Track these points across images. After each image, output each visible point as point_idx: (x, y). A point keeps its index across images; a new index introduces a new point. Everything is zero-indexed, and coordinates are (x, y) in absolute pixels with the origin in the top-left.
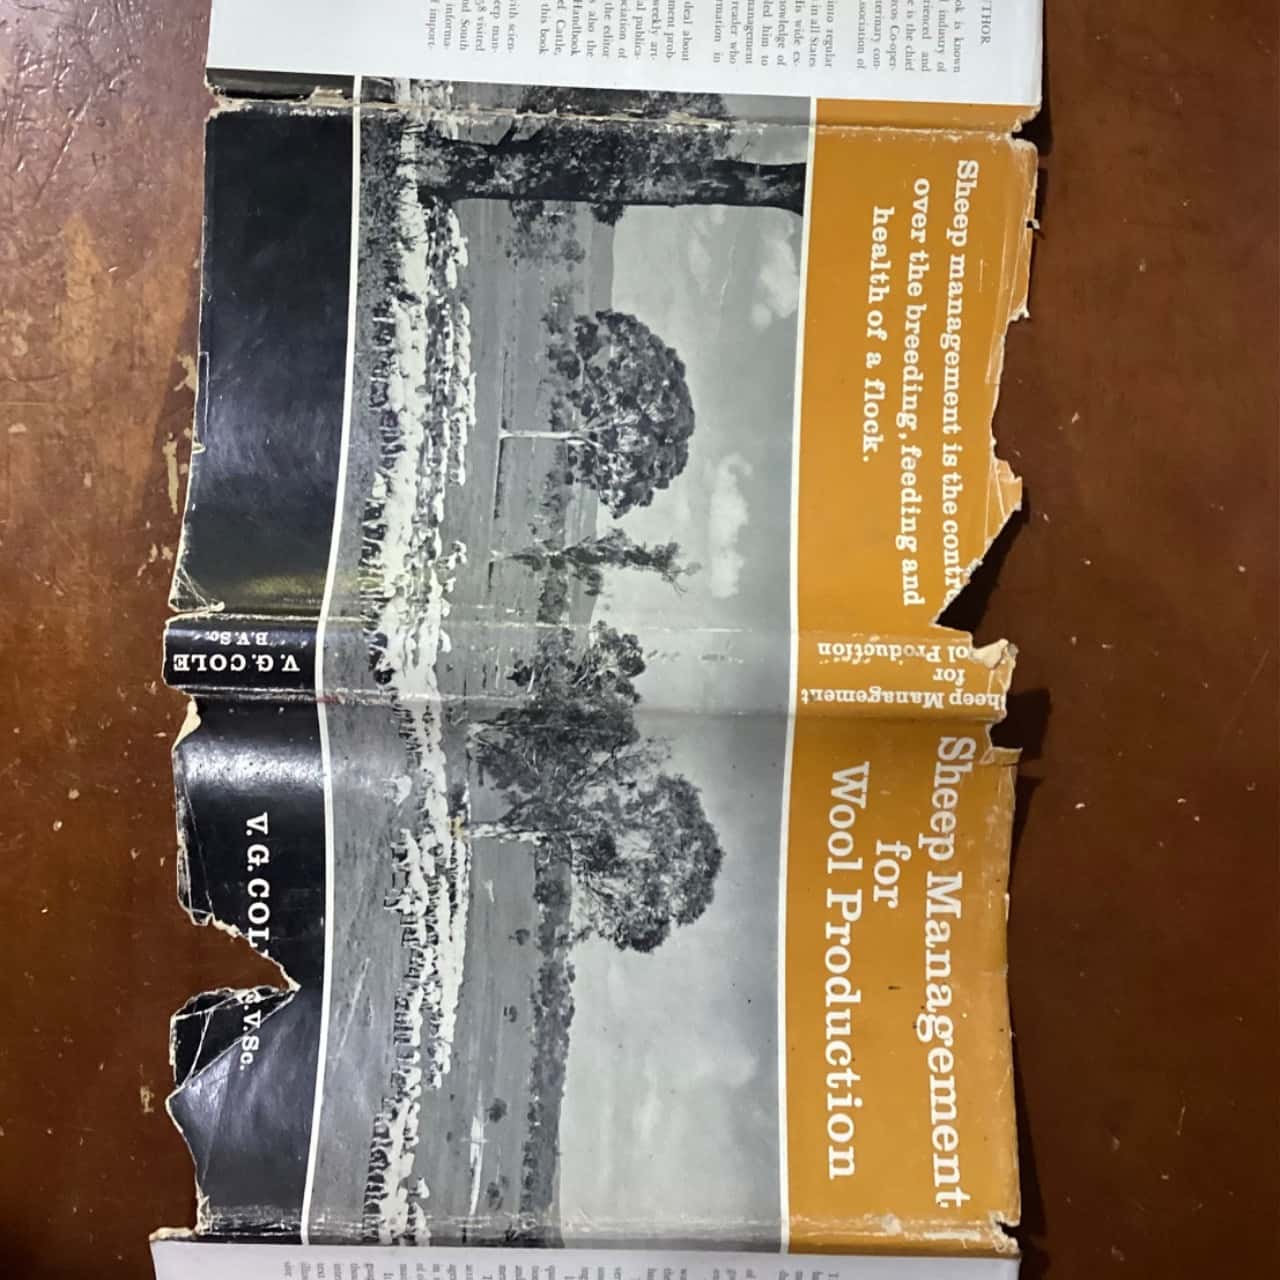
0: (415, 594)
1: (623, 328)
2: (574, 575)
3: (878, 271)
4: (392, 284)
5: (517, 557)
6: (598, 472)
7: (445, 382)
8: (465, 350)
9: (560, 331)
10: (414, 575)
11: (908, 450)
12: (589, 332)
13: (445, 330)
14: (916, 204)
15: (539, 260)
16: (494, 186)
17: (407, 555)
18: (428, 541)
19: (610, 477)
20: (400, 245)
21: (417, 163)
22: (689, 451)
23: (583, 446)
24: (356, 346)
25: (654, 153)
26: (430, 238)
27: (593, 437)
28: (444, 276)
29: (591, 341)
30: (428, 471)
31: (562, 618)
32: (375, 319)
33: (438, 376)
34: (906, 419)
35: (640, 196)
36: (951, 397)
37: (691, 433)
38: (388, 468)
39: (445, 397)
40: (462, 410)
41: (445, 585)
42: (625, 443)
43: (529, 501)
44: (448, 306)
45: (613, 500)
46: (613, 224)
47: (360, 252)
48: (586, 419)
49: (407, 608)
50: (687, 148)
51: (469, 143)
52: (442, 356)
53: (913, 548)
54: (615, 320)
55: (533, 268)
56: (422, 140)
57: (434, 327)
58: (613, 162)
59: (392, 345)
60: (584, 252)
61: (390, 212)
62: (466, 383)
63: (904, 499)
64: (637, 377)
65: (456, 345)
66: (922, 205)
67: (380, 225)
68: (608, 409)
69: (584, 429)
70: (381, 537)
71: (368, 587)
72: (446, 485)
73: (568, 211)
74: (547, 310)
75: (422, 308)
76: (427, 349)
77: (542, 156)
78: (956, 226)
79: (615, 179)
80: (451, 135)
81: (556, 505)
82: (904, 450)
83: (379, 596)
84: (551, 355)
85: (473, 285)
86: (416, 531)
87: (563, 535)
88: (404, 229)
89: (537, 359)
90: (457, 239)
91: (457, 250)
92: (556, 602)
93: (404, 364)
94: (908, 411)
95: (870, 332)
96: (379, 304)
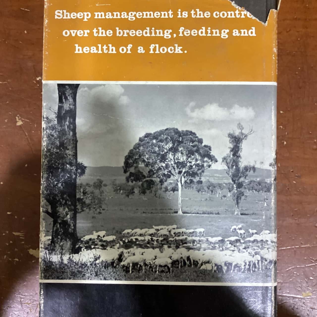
0: (259, 247)
1: (131, 161)
2: (245, 178)
3: (102, 50)
4: (115, 265)
5: (238, 203)
6: (196, 170)
7: (158, 240)
8: (143, 231)
9: (133, 189)
10: (248, 248)
11: (181, 33)
12: (133, 176)
13: (134, 240)
14: (73, 35)
15: (102, 200)
16: (71, 220)
17: (239, 251)
18: (231, 243)
19: (198, 164)
20: (97, 262)
21: (62, 255)
22: (185, 130)
23: (184, 177)
24: (143, 280)
25: (55, 150)
26: (94, 248)
27: (180, 172)
28: (111, 242)
29: (136, 175)
30: (199, 245)
31: (269, 182)
32: (131, 272)
33: (155, 243)
34: (167, 34)
35: (73, 156)
36: (157, 15)
37: (177, 129)
38: (198, 263)
39: (164, 239)
40: (170, 232)
41: (253, 234)
42: (183, 158)
43: (211, 199)
44: (124, 239)
45: (208, 163)
46: (85, 167)
47: (101, 279)
48: (172, 176)
49: (266, 249)
50: (53, 136)
51: (53, 232)
52: (146, 242)
53: (227, 31)
54: (127, 165)
55: (106, 202)
56: (52, 252)
57: (133, 245)
58: (59, 168)
59: (142, 264)
60: (98, 180)
61: (84, 266)
62: (158, 230)
63: (204, 34)
64: (152, 154)
65: (141, 235)
66: (74, 32)
67: (89, 271)
68: (167, 166)
69: (177, 177)
70: (230, 264)
71: (255, 267)
72: (205, 237)
73: (81, 187)
74: (124, 195)
75: (125, 251)
76: (144, 248)
77: (58, 199)
78: (82, 17)
79: (66, 167)
80: (49, 240)
81: (212, 187)
82: (181, 35)
83: (260, 262)
84: (144, 192)
85: (114, 229)
86: (227, 249)
87: (226, 184)
88: (90, 260)
89: (146, 199)
90: (94, 236)
91: (99, 236)
92: (260, 185)
93: (151, 258)
94: (163, 33)
95: (129, 52)
96: (124, 270)
